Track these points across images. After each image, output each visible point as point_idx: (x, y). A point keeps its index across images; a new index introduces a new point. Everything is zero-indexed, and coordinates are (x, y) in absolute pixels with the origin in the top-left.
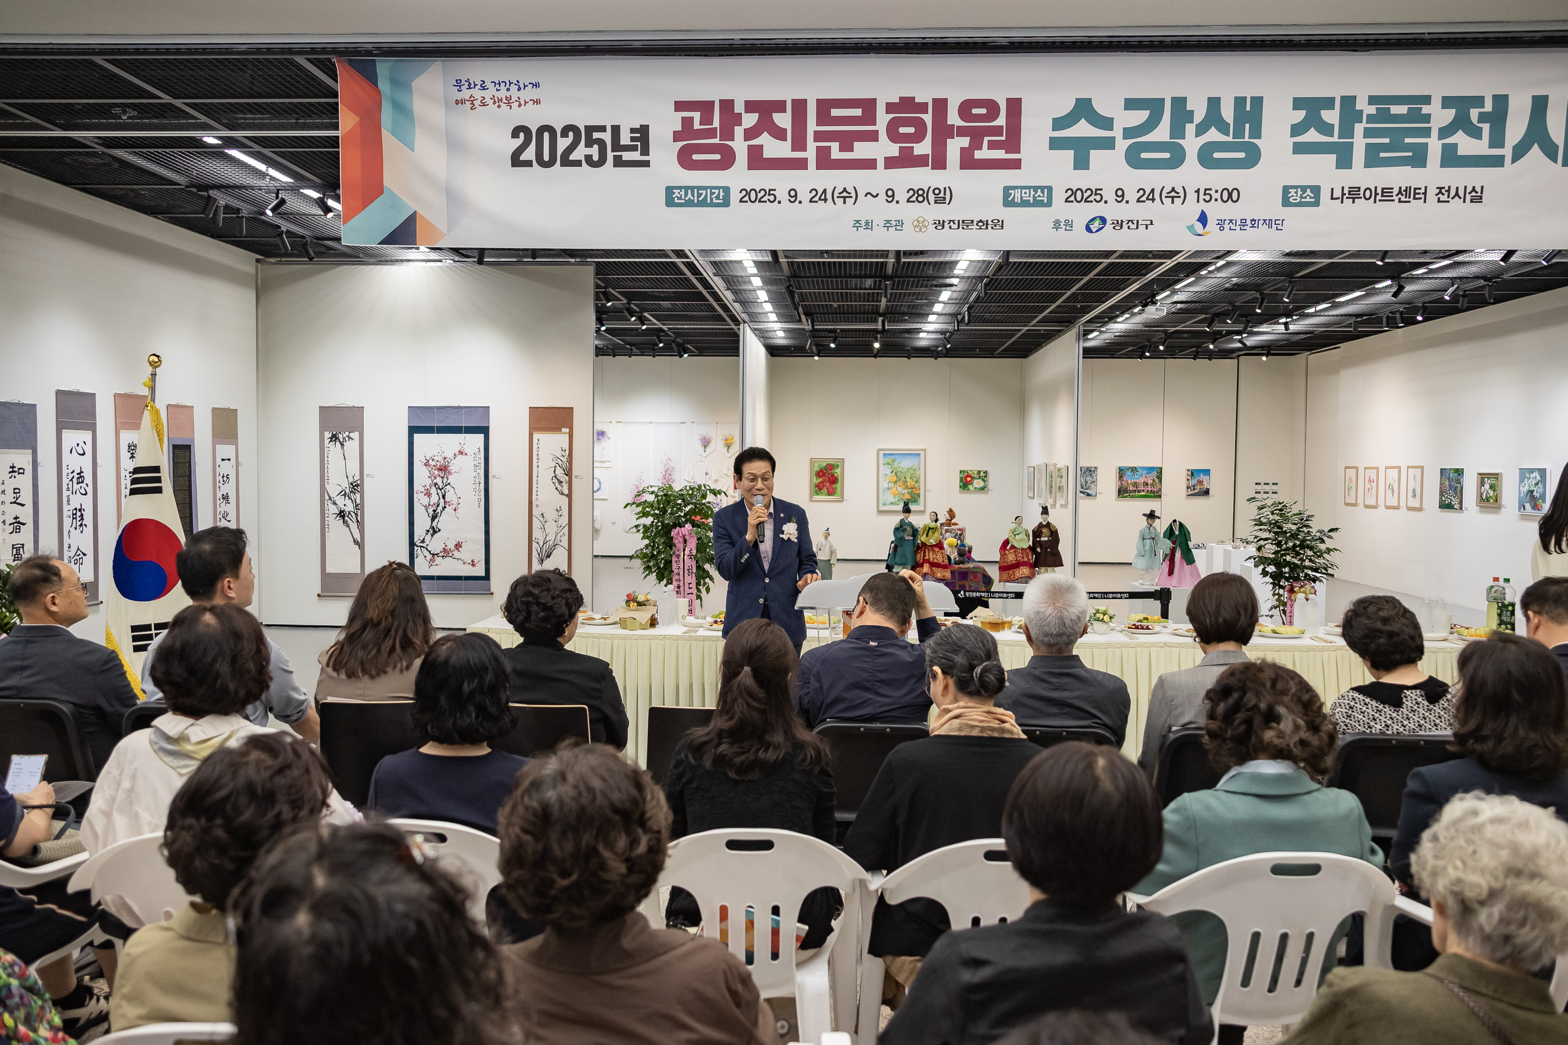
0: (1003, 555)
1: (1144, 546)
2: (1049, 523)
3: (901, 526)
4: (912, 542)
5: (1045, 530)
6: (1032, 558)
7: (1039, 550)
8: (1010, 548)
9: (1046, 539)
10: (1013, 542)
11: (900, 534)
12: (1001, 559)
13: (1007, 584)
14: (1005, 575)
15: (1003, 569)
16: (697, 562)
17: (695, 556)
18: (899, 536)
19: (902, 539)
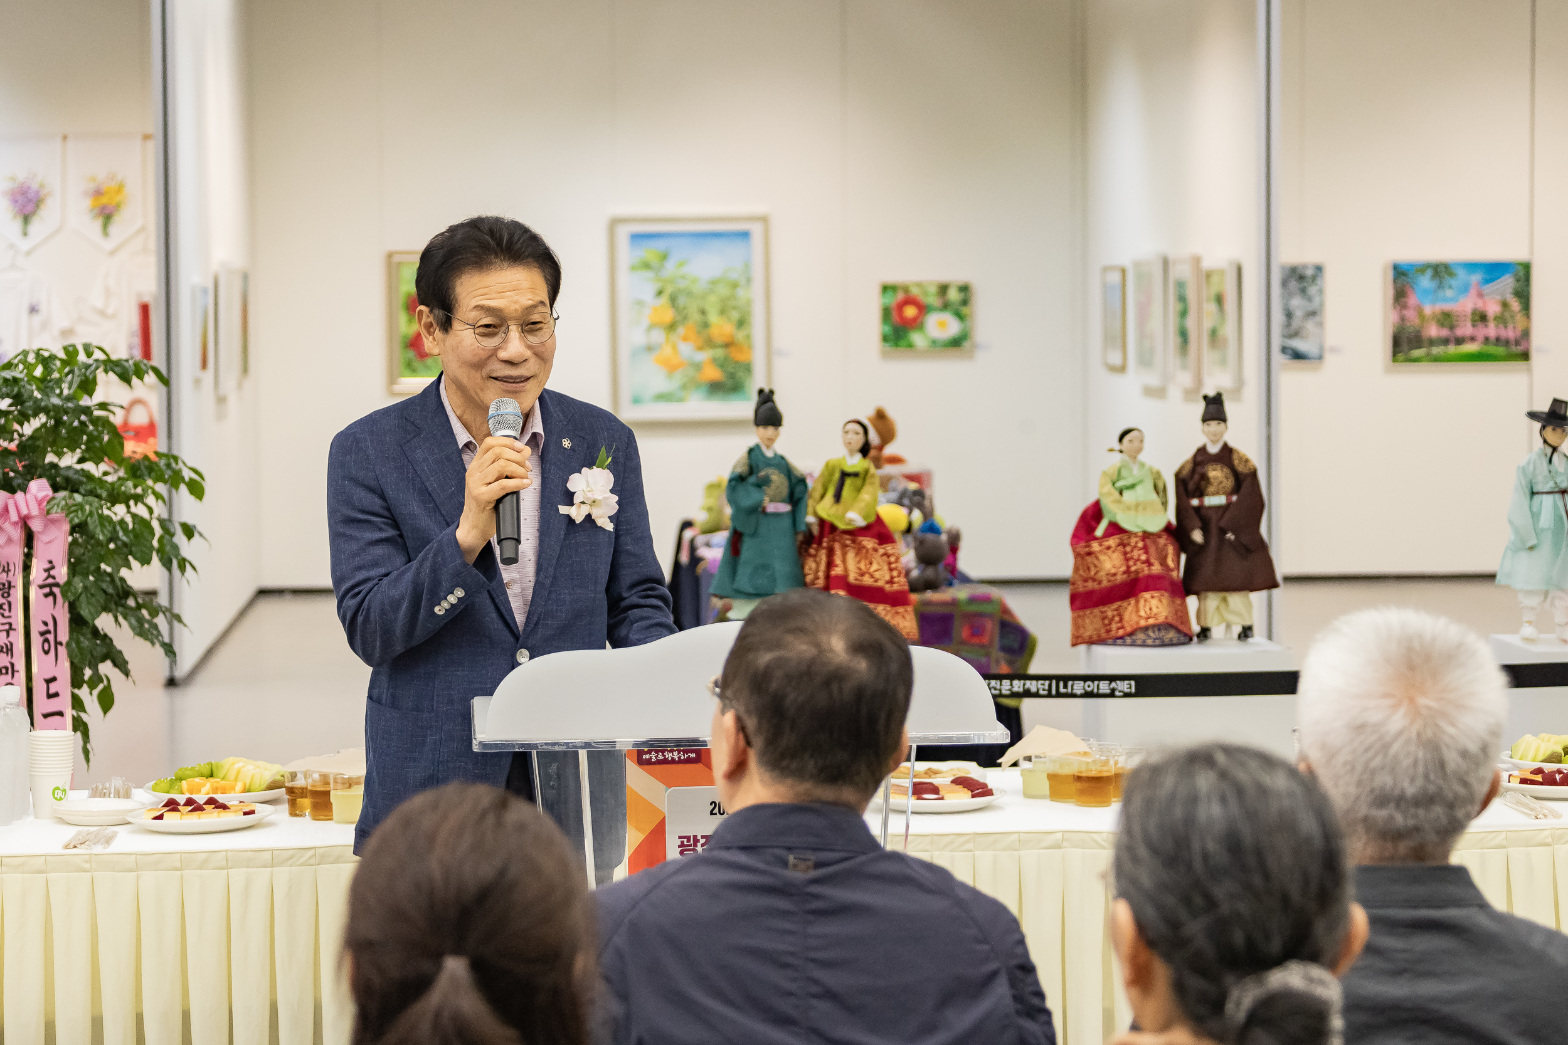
0: (1083, 557)
1: (1535, 516)
2: (1227, 453)
3: (752, 470)
4: (787, 523)
5: (1216, 473)
6: (1178, 565)
7: (1197, 536)
8: (1108, 534)
9: (1219, 500)
10: (1116, 512)
11: (750, 497)
12: (1076, 569)
13: (1099, 650)
14: (1092, 622)
15: (1082, 601)
16: (73, 607)
17: (66, 588)
18: (747, 502)
19: (758, 510)
